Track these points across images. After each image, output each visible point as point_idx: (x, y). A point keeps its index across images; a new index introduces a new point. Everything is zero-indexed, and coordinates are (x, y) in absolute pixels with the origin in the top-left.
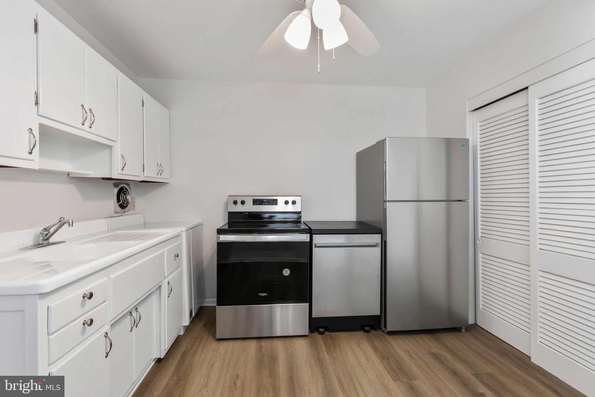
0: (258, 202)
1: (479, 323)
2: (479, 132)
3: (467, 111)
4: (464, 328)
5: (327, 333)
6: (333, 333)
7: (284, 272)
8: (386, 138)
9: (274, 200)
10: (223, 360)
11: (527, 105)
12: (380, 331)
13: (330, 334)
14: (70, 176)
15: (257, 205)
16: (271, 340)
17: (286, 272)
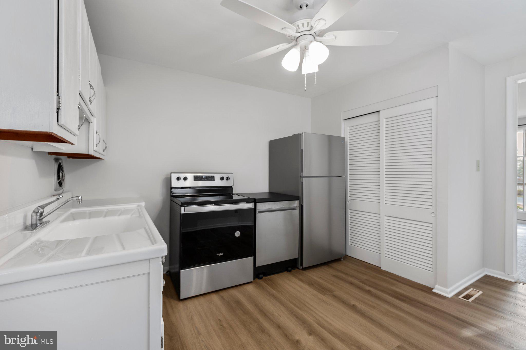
0: (198, 178)
1: (348, 254)
2: (348, 133)
3: (342, 120)
4: (342, 258)
5: (264, 278)
6: (268, 277)
7: (236, 234)
8: (303, 133)
9: (211, 176)
10: (198, 313)
11: (379, 121)
12: (297, 269)
13: (266, 277)
14: (34, 150)
15: (197, 180)
16: (226, 290)
17: (238, 234)
